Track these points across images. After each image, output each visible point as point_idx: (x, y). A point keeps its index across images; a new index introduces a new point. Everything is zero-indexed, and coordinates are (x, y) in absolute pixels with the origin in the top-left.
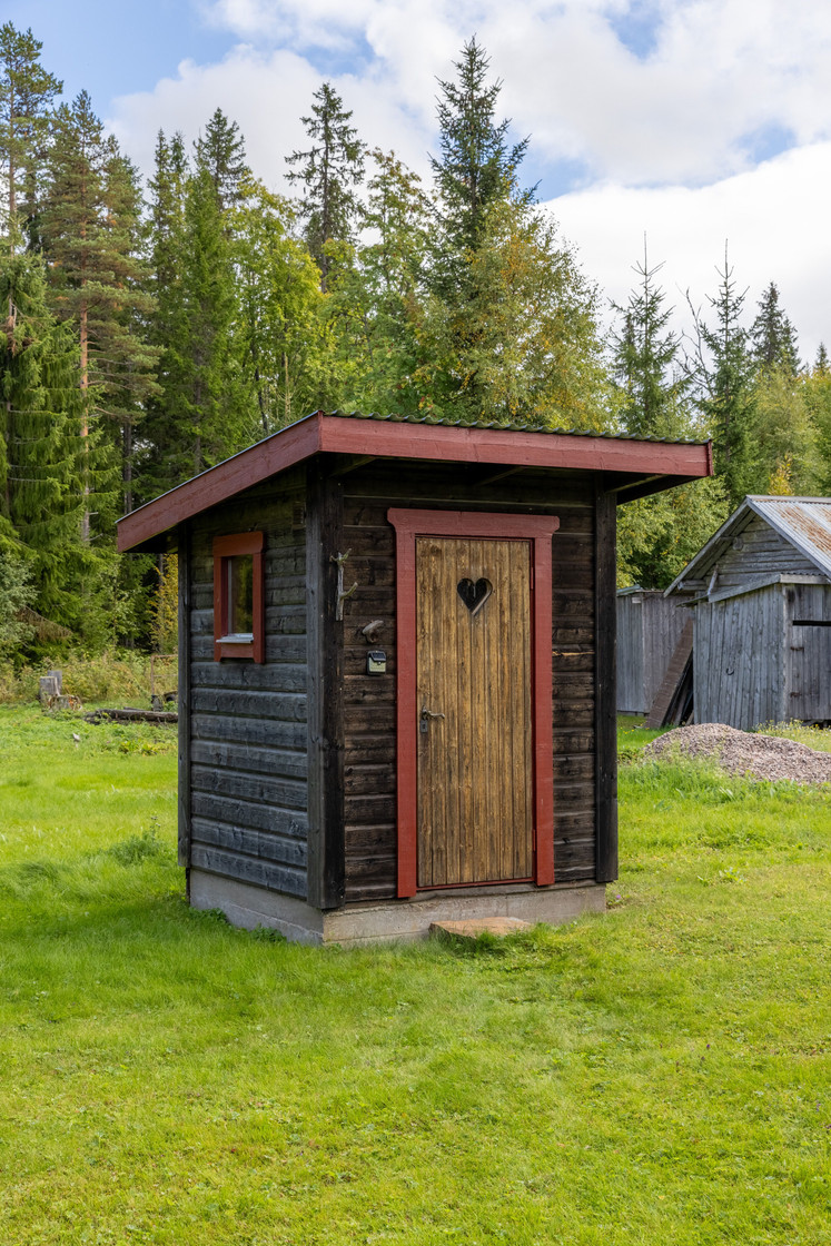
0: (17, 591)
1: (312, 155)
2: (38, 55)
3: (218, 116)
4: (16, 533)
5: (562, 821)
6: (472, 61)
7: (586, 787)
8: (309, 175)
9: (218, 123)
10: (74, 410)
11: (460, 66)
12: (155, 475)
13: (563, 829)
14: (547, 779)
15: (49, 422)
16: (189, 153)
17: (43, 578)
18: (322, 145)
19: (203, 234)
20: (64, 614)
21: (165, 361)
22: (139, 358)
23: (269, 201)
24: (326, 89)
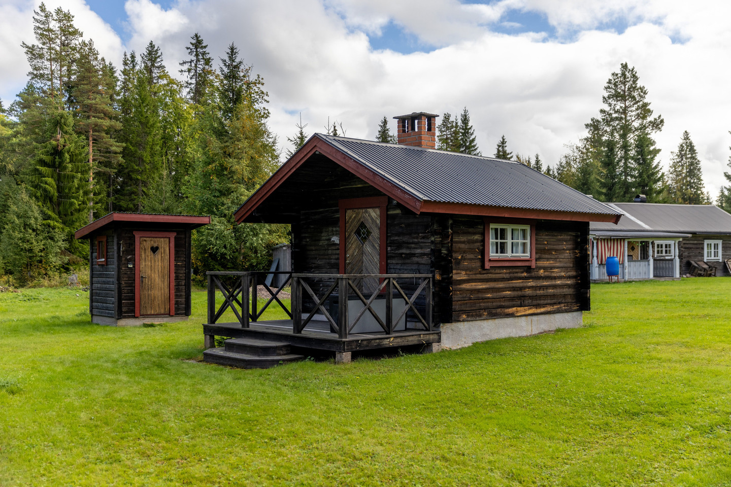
0: (60, 243)
1: (191, 62)
2: (72, 21)
3: (151, 44)
4: (61, 221)
5: (177, 301)
6: (232, 52)
7: (184, 294)
8: (189, 71)
9: (151, 47)
10: (84, 172)
11: (228, 53)
12: (122, 195)
13: (177, 303)
14: (173, 292)
15: (73, 177)
16: (138, 59)
17: (71, 238)
18: (194, 58)
19: (142, 97)
20: (80, 253)
21: (125, 149)
22: (114, 148)
23: (172, 82)
24: (196, 35)
